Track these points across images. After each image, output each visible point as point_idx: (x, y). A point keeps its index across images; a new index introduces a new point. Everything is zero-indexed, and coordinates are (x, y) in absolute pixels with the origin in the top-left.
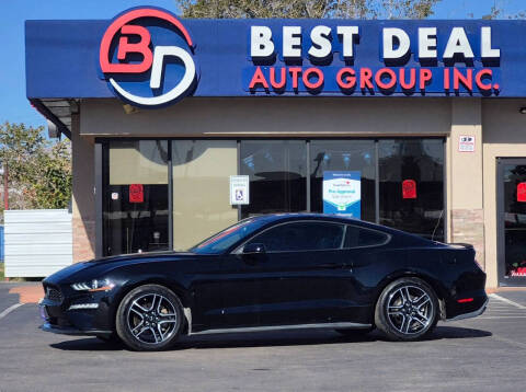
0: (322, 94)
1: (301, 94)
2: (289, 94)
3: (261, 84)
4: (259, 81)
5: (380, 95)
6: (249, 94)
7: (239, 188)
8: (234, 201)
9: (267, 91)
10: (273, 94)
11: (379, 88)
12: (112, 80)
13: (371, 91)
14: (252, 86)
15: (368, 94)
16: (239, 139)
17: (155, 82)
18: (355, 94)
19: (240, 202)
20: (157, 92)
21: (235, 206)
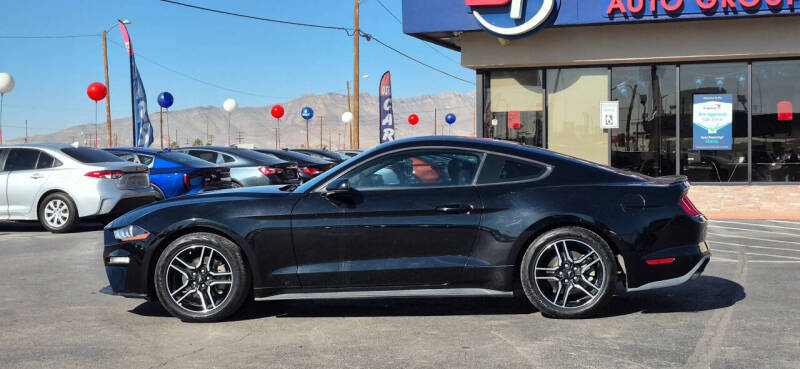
0: (682, 16)
1: (660, 18)
2: (648, 18)
3: (619, 9)
4: (616, 6)
5: (744, 14)
6: (608, 20)
7: (609, 113)
8: (604, 125)
9: (627, 17)
10: (631, 19)
11: (743, 6)
12: (475, 13)
13: (734, 10)
14: (609, 11)
15: (731, 14)
16: (610, 66)
17: (515, 12)
18: (717, 15)
19: (609, 127)
20: (519, 22)
21: (605, 130)
